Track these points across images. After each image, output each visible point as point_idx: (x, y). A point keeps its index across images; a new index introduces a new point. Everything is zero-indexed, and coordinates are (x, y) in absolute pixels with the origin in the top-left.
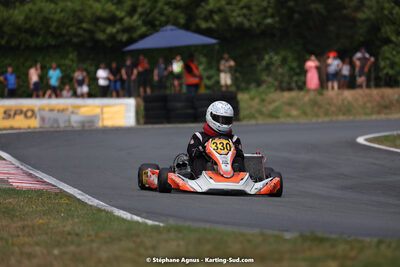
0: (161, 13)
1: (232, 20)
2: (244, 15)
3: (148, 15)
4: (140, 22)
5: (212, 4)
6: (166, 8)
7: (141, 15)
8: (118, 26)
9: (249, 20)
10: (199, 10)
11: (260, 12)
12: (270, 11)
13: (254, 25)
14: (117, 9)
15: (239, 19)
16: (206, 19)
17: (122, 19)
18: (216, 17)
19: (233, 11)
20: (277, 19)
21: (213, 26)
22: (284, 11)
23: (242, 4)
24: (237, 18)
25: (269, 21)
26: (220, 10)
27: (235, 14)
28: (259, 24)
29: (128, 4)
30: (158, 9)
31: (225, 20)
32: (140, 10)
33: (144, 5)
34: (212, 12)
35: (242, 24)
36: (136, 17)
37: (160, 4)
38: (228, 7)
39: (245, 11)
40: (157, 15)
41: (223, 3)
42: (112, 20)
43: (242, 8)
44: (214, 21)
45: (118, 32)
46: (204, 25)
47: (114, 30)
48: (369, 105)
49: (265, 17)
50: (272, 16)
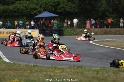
0: (48, 7)
1: (66, 10)
2: (70, 9)
3: (45, 8)
4: (42, 10)
5: (61, 5)
6: (49, 6)
7: (43, 8)
8: (37, 11)
9: (71, 10)
10: (58, 7)
11: (74, 8)
12: (77, 8)
13: (72, 11)
14: (37, 6)
15: (68, 10)
16: (60, 9)
17: (38, 9)
18: (63, 9)
19: (67, 7)
20: (78, 10)
21: (62, 11)
22: (80, 8)
23: (69, 6)
24: (68, 9)
25: (76, 10)
26: (64, 7)
27: (67, 8)
28: (74, 11)
29: (39, 5)
30: (47, 7)
31: (65, 10)
32: (42, 7)
33: (43, 6)
34: (61, 8)
35: (69, 11)
36: (41, 9)
37: (48, 5)
38: (66, 6)
39: (70, 7)
40: (47, 8)
41: (64, 5)
42: (35, 9)
43: (69, 7)
44: (62, 10)
45: (37, 12)
46: (59, 11)
47: (36, 12)
48: (102, 32)
49: (75, 9)
50: (77, 9)
